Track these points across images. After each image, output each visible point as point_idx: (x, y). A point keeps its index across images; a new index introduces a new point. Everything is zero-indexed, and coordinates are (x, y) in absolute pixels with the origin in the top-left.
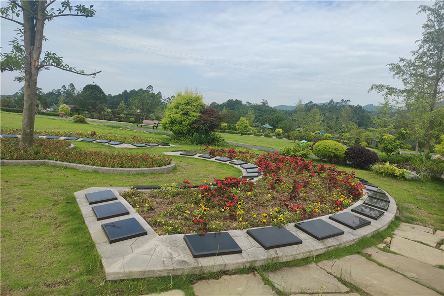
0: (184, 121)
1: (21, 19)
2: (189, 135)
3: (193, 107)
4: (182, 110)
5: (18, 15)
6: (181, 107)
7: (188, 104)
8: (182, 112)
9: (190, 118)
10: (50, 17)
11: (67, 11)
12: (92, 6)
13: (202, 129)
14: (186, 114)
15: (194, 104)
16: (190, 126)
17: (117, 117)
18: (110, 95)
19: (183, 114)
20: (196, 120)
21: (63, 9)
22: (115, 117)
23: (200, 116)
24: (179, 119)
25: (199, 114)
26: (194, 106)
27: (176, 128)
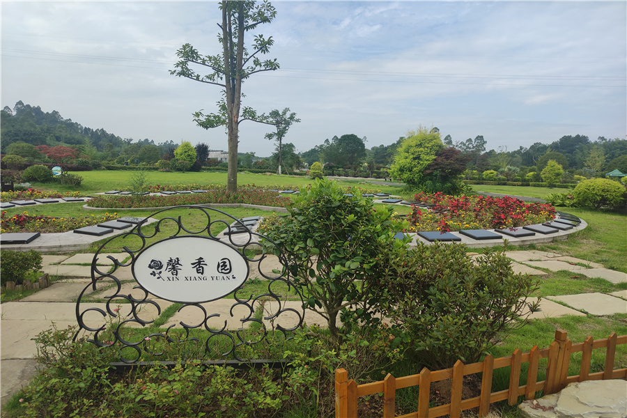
0: (415, 166)
1: (224, 82)
2: (422, 185)
3: (426, 149)
4: (413, 154)
5: (221, 78)
6: (412, 150)
7: (420, 145)
8: (412, 156)
9: (421, 162)
10: (246, 76)
11: (258, 68)
12: (275, 60)
13: (436, 176)
14: (418, 158)
15: (427, 145)
16: (422, 172)
17: (376, 172)
18: (383, 145)
19: (415, 159)
20: (429, 165)
21: (254, 66)
22: (372, 172)
23: (435, 160)
24: (408, 165)
25: (434, 157)
26: (427, 147)
27: (405, 176)
